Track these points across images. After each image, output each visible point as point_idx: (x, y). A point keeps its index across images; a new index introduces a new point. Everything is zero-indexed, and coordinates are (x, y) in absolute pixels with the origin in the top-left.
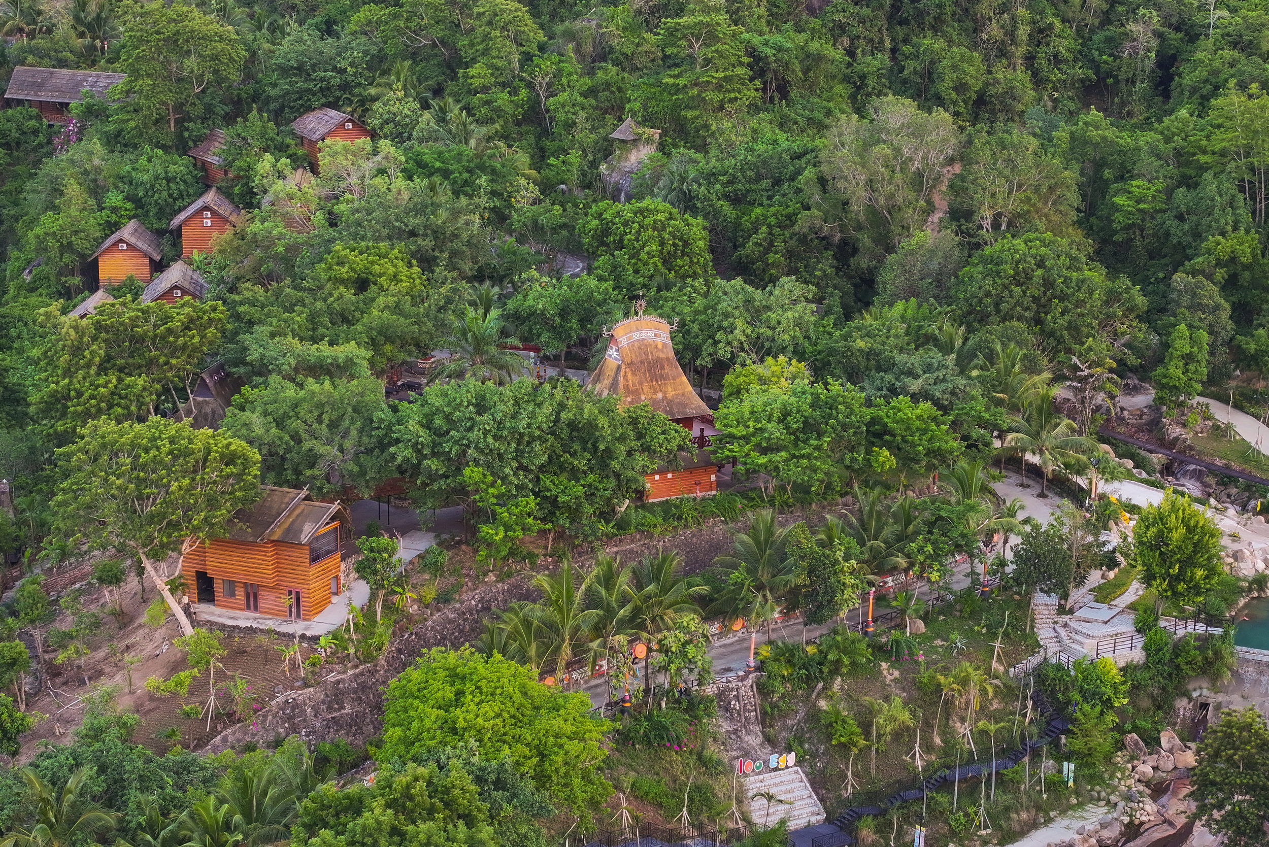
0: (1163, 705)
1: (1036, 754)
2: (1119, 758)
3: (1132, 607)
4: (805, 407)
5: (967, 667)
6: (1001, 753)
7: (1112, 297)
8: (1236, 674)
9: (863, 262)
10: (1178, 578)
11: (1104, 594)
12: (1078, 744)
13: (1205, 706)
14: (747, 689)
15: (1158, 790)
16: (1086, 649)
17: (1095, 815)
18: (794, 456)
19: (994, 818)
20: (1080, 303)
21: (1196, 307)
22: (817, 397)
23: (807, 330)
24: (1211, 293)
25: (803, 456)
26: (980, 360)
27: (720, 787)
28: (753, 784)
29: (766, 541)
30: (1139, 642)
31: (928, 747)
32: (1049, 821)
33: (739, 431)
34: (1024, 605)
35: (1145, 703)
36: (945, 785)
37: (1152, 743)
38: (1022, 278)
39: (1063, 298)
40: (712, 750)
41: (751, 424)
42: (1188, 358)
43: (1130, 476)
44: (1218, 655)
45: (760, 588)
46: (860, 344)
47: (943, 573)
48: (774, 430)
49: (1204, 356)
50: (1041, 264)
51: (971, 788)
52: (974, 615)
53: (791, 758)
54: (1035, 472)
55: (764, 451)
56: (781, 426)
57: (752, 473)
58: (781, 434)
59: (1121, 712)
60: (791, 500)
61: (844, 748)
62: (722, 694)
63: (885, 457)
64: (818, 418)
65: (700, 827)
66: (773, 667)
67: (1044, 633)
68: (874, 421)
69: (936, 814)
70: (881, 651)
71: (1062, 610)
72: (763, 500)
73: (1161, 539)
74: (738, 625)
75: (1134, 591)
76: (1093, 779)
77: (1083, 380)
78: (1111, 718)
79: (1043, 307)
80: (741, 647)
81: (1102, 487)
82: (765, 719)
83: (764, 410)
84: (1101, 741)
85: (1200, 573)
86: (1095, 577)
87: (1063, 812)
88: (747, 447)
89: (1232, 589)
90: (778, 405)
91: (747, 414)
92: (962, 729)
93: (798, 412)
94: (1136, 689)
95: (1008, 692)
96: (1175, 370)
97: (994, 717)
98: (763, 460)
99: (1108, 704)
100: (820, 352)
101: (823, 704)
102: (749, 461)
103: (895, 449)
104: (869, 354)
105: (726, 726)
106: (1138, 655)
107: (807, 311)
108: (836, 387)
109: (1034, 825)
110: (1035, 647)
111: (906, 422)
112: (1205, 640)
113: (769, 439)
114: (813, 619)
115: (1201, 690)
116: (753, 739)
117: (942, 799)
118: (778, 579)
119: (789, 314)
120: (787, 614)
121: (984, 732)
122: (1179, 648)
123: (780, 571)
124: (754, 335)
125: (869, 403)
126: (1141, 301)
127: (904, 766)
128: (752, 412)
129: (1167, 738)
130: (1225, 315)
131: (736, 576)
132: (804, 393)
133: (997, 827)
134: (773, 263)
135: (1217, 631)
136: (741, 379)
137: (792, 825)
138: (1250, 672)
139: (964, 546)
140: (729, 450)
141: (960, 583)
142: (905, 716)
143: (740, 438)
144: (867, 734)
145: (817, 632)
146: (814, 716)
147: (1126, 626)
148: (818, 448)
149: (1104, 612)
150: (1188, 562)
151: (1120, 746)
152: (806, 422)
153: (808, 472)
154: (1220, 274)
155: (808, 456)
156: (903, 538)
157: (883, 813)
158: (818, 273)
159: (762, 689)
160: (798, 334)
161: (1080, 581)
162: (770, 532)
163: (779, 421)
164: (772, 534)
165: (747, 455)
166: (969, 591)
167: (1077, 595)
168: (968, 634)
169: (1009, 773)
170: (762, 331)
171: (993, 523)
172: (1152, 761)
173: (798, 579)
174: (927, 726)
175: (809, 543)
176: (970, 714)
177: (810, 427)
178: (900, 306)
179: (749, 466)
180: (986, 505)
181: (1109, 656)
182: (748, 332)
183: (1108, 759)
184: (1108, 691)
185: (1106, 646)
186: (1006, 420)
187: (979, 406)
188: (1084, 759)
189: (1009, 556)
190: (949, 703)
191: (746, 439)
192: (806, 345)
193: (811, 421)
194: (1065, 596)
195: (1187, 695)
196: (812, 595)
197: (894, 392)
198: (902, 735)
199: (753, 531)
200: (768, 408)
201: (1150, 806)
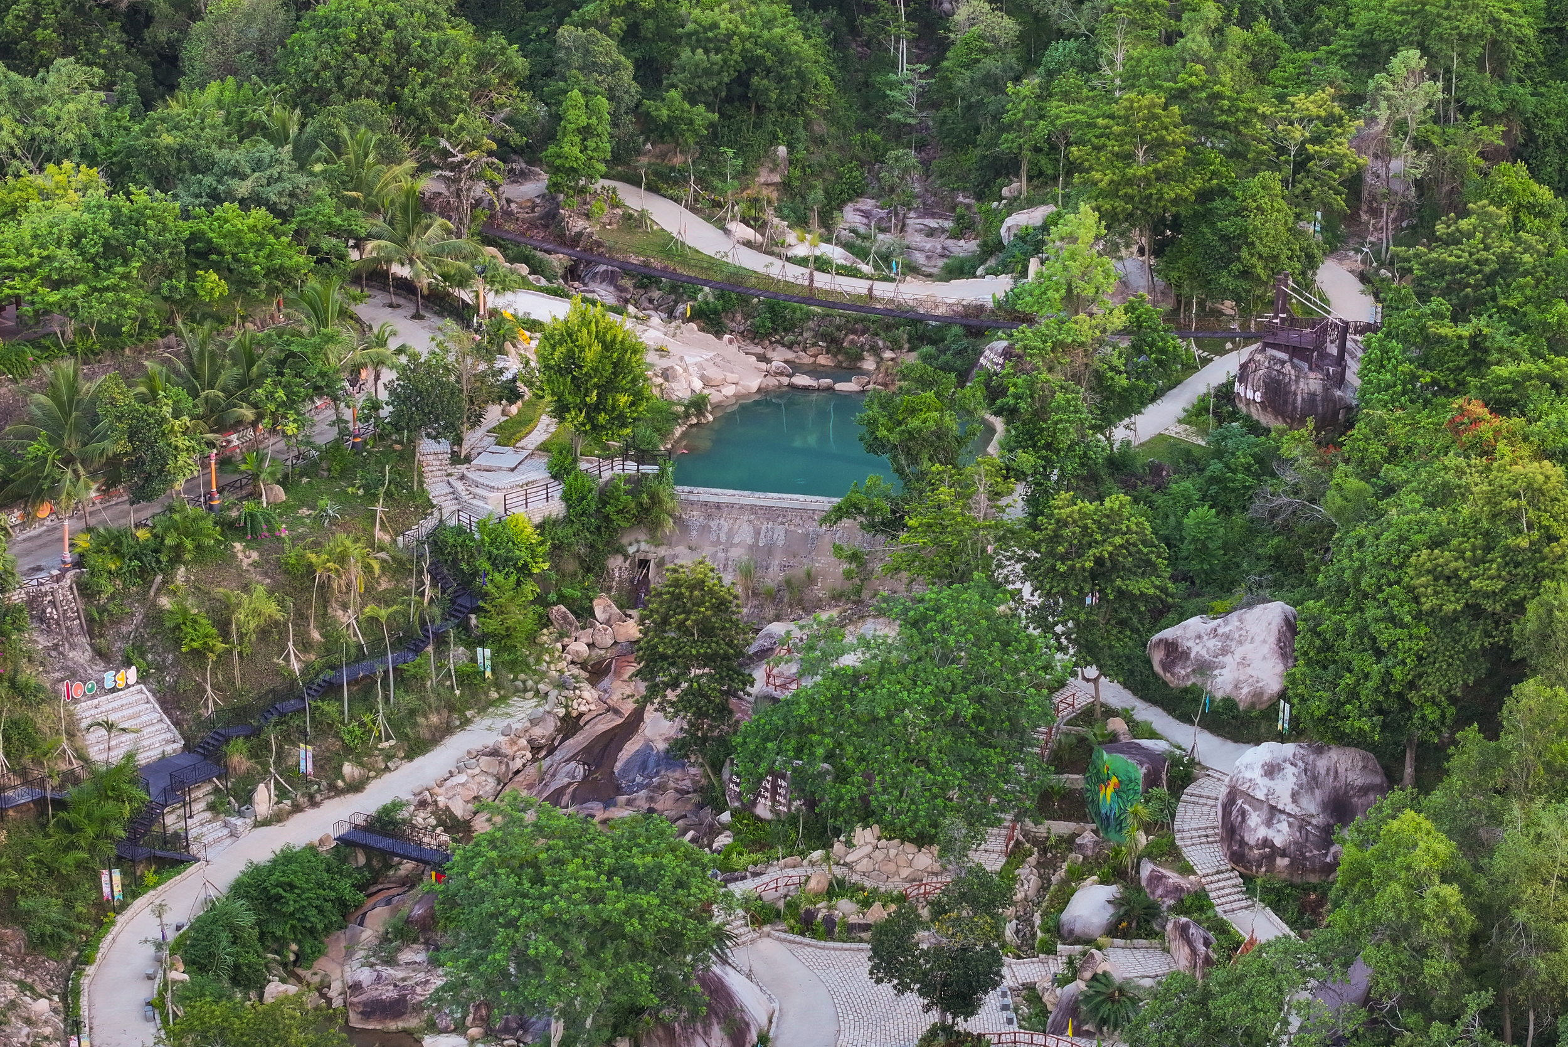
0: (593, 566)
1: (441, 641)
2: (545, 637)
3: (544, 448)
4: (104, 225)
5: (343, 540)
6: (399, 643)
7: (484, 61)
8: (678, 521)
9: (161, 33)
10: (597, 408)
11: (507, 435)
12: (493, 625)
13: (644, 563)
14: (65, 591)
15: (597, 672)
16: (490, 505)
17: (522, 709)
18: (95, 289)
19: (396, 726)
20: (444, 71)
21: (589, 67)
22: (117, 211)
23: (96, 126)
24: (608, 49)
25: (107, 289)
26: (323, 150)
27: (42, 719)
28: (86, 711)
29: (71, 401)
30: (557, 490)
31: (305, 645)
32: (466, 722)
33: (20, 262)
34: (408, 455)
35: (571, 566)
36: (331, 689)
37: (584, 613)
38: (367, 43)
39: (422, 65)
40: (28, 674)
41: (35, 251)
42: (586, 132)
43: (525, 284)
44: (655, 499)
45: (68, 461)
46: (167, 139)
47: (302, 424)
48: (67, 258)
49: (605, 128)
50: (390, 24)
51: (365, 691)
52: (346, 473)
53: (132, 674)
54: (406, 287)
55: (56, 286)
56: (74, 252)
57: (43, 314)
58: (76, 261)
59: (542, 579)
60: (97, 346)
61: (198, 655)
62: (33, 601)
63: (213, 283)
64: (122, 238)
65: (23, 773)
66: (96, 560)
67: (436, 489)
68: (194, 237)
69: (324, 728)
70: (232, 529)
71: (455, 459)
72: (60, 349)
73: (572, 360)
74: (44, 511)
75: (544, 428)
76: (515, 665)
77: (456, 167)
78: (530, 588)
79: (398, 78)
80: (52, 538)
81: (492, 300)
82: (93, 627)
83: (50, 233)
84: (521, 617)
85: (623, 399)
86: (494, 414)
87: (483, 710)
88: (34, 281)
89: (665, 417)
90: (68, 225)
91: (28, 241)
92: (345, 618)
93: (95, 232)
94: (557, 550)
95: (399, 567)
96: (571, 148)
97: (384, 600)
98: (55, 297)
99: (524, 570)
100: (115, 154)
101: (165, 602)
102: (37, 299)
103: (226, 271)
104: (180, 152)
105: (43, 642)
106: (556, 508)
107: (94, 102)
108: (141, 197)
109: (447, 730)
110: (427, 506)
111: (236, 237)
112: (637, 483)
113: (61, 269)
114: (141, 495)
115: (638, 544)
116: (80, 655)
117: (329, 707)
118: (90, 447)
119: (71, 107)
120: (106, 491)
121: (373, 620)
122: (606, 495)
123: (92, 437)
124: (27, 137)
125: (186, 215)
126: (520, 63)
127: (277, 672)
128: (35, 237)
129: (602, 607)
130: (627, 75)
131: (35, 448)
132: (100, 207)
133: (402, 737)
134: (43, 42)
135: (650, 469)
136: (16, 194)
137: (143, 759)
138: (696, 516)
139: (325, 388)
140: (10, 288)
141: (324, 434)
142: (271, 608)
143: (22, 271)
144: (225, 635)
145: (148, 511)
146: (155, 618)
147: (538, 472)
148: (125, 277)
149: (509, 457)
150: (608, 387)
151: (545, 622)
152: (106, 245)
153: (116, 309)
154: (617, 24)
155: (114, 288)
156: (245, 383)
157: (257, 732)
158: (103, 51)
159: (85, 590)
160: (85, 131)
161: (476, 420)
162: (73, 389)
163: (72, 246)
164: (77, 392)
165: (34, 292)
166: (336, 445)
167: (473, 438)
168: (342, 498)
169: (410, 668)
170: (37, 130)
171: (358, 356)
172: (585, 636)
173: (117, 446)
174: (301, 617)
175: (127, 398)
176: (353, 598)
177: (112, 251)
178: (214, 87)
179: (37, 306)
180: (347, 334)
181: (520, 511)
182: (19, 132)
183: (532, 639)
184: (523, 555)
185: (516, 498)
186: (363, 224)
187: (328, 208)
188: (501, 641)
189: (383, 395)
190: (325, 587)
191: (30, 271)
192: (97, 145)
193: (113, 242)
194: (458, 441)
195: (621, 551)
196: (136, 465)
197: (216, 198)
198: (270, 632)
199: (52, 389)
200: (55, 230)
201: (589, 693)
